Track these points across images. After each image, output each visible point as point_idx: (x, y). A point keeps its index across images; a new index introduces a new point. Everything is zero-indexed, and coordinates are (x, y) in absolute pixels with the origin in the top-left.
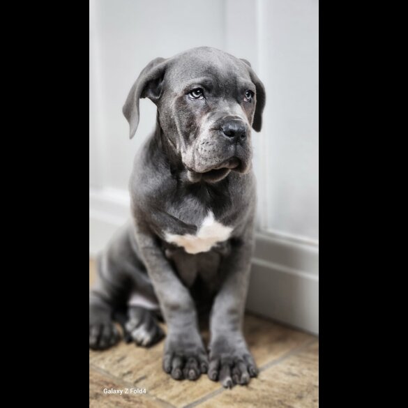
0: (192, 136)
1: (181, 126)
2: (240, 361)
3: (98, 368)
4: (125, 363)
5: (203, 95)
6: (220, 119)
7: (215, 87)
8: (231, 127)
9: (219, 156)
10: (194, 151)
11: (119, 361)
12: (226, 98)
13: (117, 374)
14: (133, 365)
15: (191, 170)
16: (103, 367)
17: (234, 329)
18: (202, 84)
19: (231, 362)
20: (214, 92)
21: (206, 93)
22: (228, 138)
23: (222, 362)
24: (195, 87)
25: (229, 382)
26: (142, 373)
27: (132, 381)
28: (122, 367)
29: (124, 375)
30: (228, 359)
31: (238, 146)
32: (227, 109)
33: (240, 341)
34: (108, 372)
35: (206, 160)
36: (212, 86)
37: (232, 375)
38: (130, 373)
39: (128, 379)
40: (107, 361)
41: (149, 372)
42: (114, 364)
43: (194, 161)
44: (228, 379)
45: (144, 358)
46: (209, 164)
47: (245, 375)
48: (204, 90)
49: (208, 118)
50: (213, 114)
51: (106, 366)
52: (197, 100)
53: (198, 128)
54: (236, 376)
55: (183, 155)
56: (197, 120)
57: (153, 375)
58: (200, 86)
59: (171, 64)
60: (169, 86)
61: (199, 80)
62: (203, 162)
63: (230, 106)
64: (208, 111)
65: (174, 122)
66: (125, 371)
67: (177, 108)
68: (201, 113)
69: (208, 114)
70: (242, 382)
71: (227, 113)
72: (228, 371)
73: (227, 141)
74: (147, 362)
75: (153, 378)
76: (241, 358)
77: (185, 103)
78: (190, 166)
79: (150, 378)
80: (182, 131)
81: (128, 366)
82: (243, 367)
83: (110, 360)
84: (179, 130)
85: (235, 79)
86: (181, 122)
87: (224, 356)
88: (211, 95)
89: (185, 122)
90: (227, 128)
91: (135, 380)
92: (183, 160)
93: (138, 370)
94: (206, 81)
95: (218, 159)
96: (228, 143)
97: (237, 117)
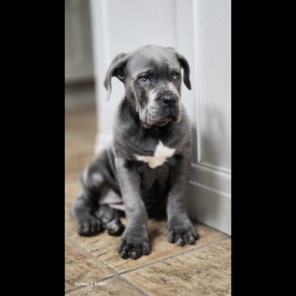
0: (144, 103)
1: (138, 97)
2: (187, 231)
3: (79, 246)
4: (96, 244)
5: (149, 78)
6: (160, 93)
7: (155, 73)
8: (166, 98)
9: (160, 115)
10: (146, 112)
11: (93, 243)
12: (163, 79)
13: (88, 251)
14: (101, 246)
15: (145, 123)
16: (82, 245)
17: (182, 212)
18: (148, 72)
19: (181, 232)
20: (155, 76)
21: (151, 77)
22: (165, 104)
23: (176, 231)
24: (144, 75)
25: (181, 242)
26: (104, 251)
27: (96, 256)
28: (94, 246)
29: (93, 251)
30: (179, 229)
31: (172, 108)
32: (164, 86)
33: (186, 219)
34: (84, 249)
35: (153, 117)
36: (153, 73)
37: (182, 239)
38: (97, 250)
39: (95, 254)
40: (86, 243)
41: (109, 251)
42: (90, 244)
43: (146, 118)
44: (180, 240)
45: (110, 242)
46: (155, 119)
47: (191, 238)
48: (149, 75)
49: (153, 93)
50: (156, 90)
51: (84, 245)
52: (146, 82)
53: (148, 98)
54: (186, 240)
55: (140, 115)
56: (147, 93)
57: (111, 252)
58: (146, 74)
59: (129, 58)
60: (129, 72)
61: (145, 70)
62: (152, 119)
63: (165, 84)
64: (153, 88)
65: (134, 94)
66: (95, 249)
67: (135, 87)
68: (149, 89)
69: (153, 90)
70: (190, 242)
71: (163, 89)
72: (180, 236)
73: (165, 106)
74: (111, 245)
75: (110, 254)
76: (187, 228)
77: (138, 84)
78: (144, 121)
79: (108, 254)
80: (138, 100)
81: (98, 246)
82: (190, 234)
83: (89, 242)
84: (136, 99)
85: (167, 67)
86: (137, 95)
87: (176, 228)
88: (153, 78)
89: (140, 95)
90: (164, 98)
91: (98, 255)
92: (140, 118)
93: (103, 249)
94: (150, 70)
95: (160, 117)
96: (165, 107)
97: (170, 91)
